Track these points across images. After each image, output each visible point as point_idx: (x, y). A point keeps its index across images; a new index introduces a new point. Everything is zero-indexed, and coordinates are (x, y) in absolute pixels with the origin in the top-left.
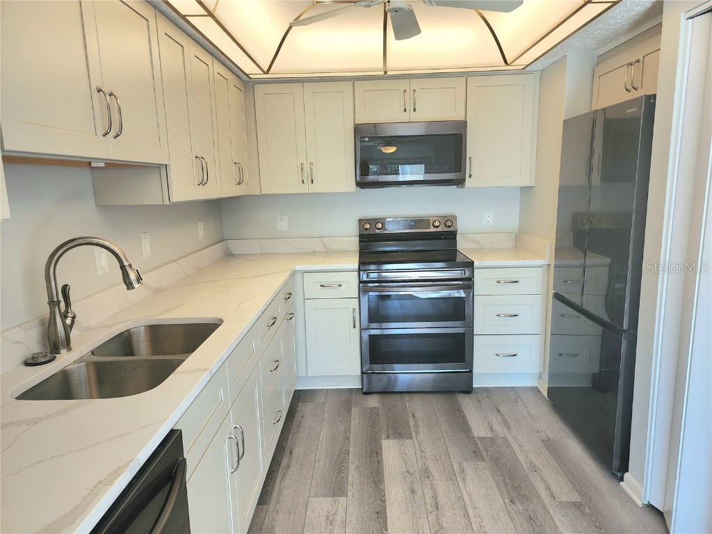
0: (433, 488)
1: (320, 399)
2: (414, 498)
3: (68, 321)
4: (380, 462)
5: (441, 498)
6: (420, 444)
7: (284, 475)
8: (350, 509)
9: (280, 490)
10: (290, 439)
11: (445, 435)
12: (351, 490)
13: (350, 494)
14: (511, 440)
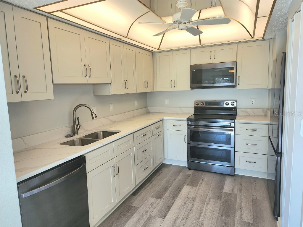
0: (193, 205)
1: (171, 168)
2: (184, 205)
3: (78, 127)
4: (179, 192)
5: (194, 208)
6: (198, 189)
7: (145, 189)
8: (160, 203)
9: (141, 193)
10: (153, 178)
11: (211, 188)
12: (164, 198)
13: (162, 199)
14: (238, 196)
